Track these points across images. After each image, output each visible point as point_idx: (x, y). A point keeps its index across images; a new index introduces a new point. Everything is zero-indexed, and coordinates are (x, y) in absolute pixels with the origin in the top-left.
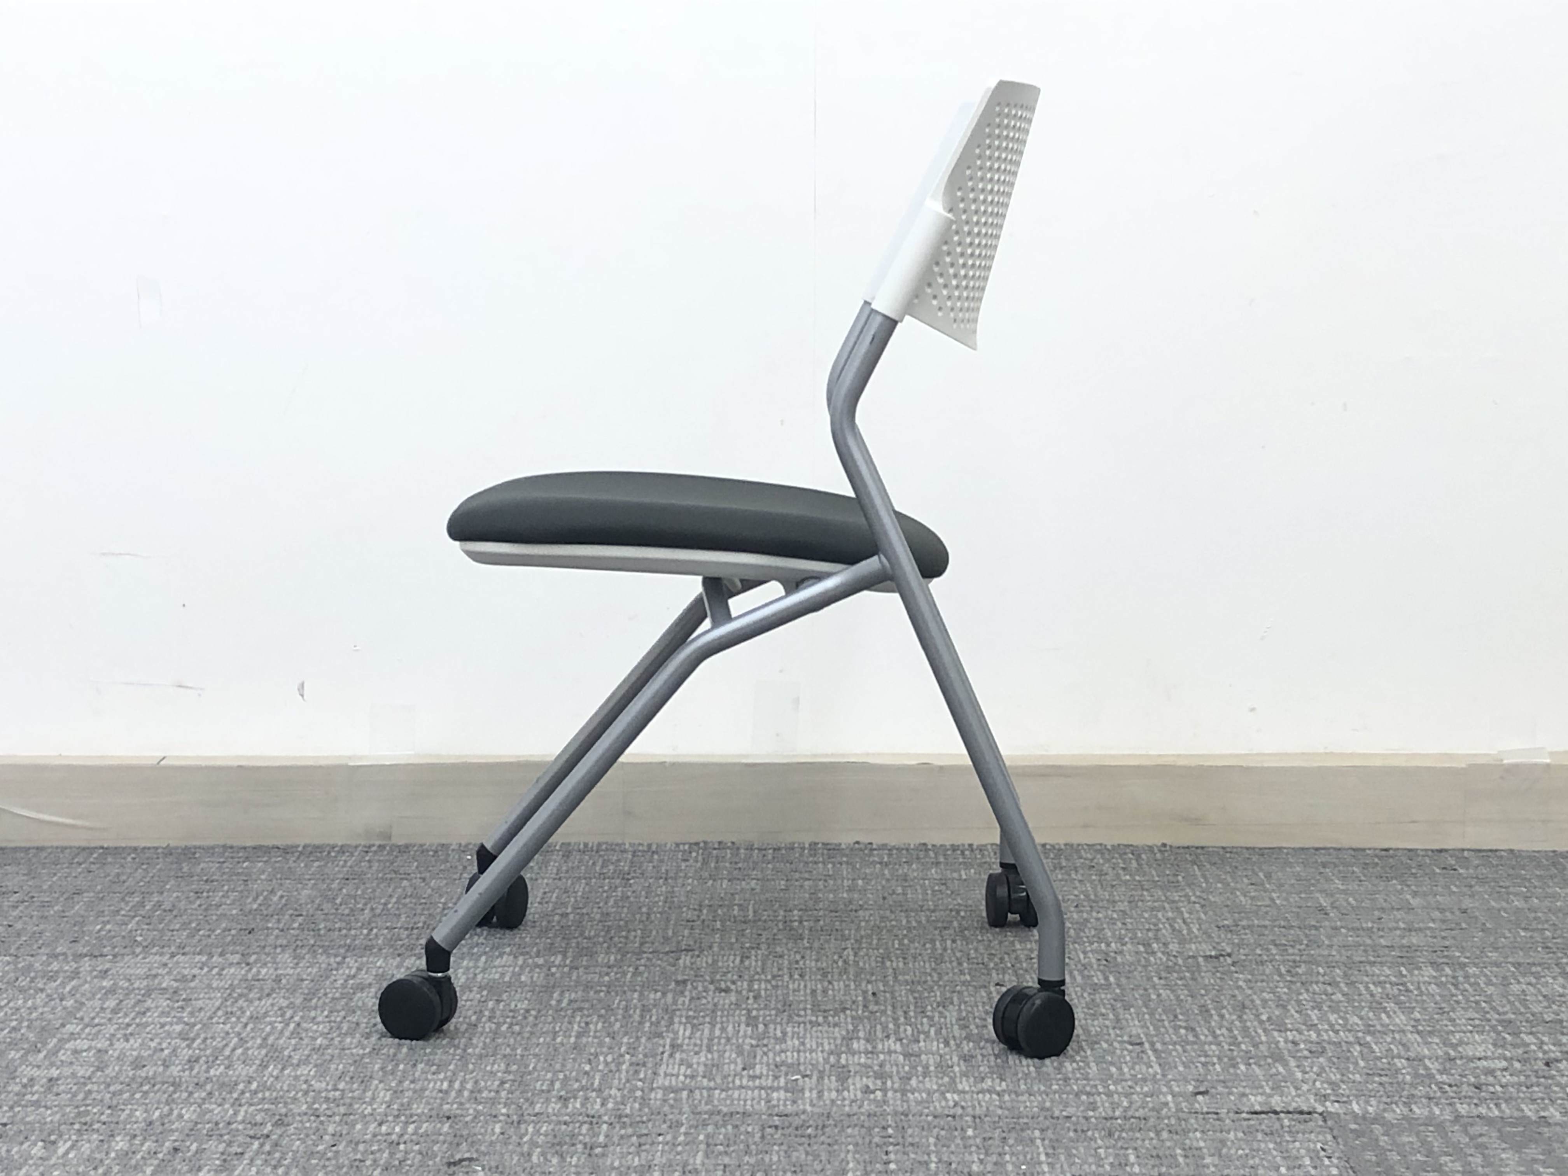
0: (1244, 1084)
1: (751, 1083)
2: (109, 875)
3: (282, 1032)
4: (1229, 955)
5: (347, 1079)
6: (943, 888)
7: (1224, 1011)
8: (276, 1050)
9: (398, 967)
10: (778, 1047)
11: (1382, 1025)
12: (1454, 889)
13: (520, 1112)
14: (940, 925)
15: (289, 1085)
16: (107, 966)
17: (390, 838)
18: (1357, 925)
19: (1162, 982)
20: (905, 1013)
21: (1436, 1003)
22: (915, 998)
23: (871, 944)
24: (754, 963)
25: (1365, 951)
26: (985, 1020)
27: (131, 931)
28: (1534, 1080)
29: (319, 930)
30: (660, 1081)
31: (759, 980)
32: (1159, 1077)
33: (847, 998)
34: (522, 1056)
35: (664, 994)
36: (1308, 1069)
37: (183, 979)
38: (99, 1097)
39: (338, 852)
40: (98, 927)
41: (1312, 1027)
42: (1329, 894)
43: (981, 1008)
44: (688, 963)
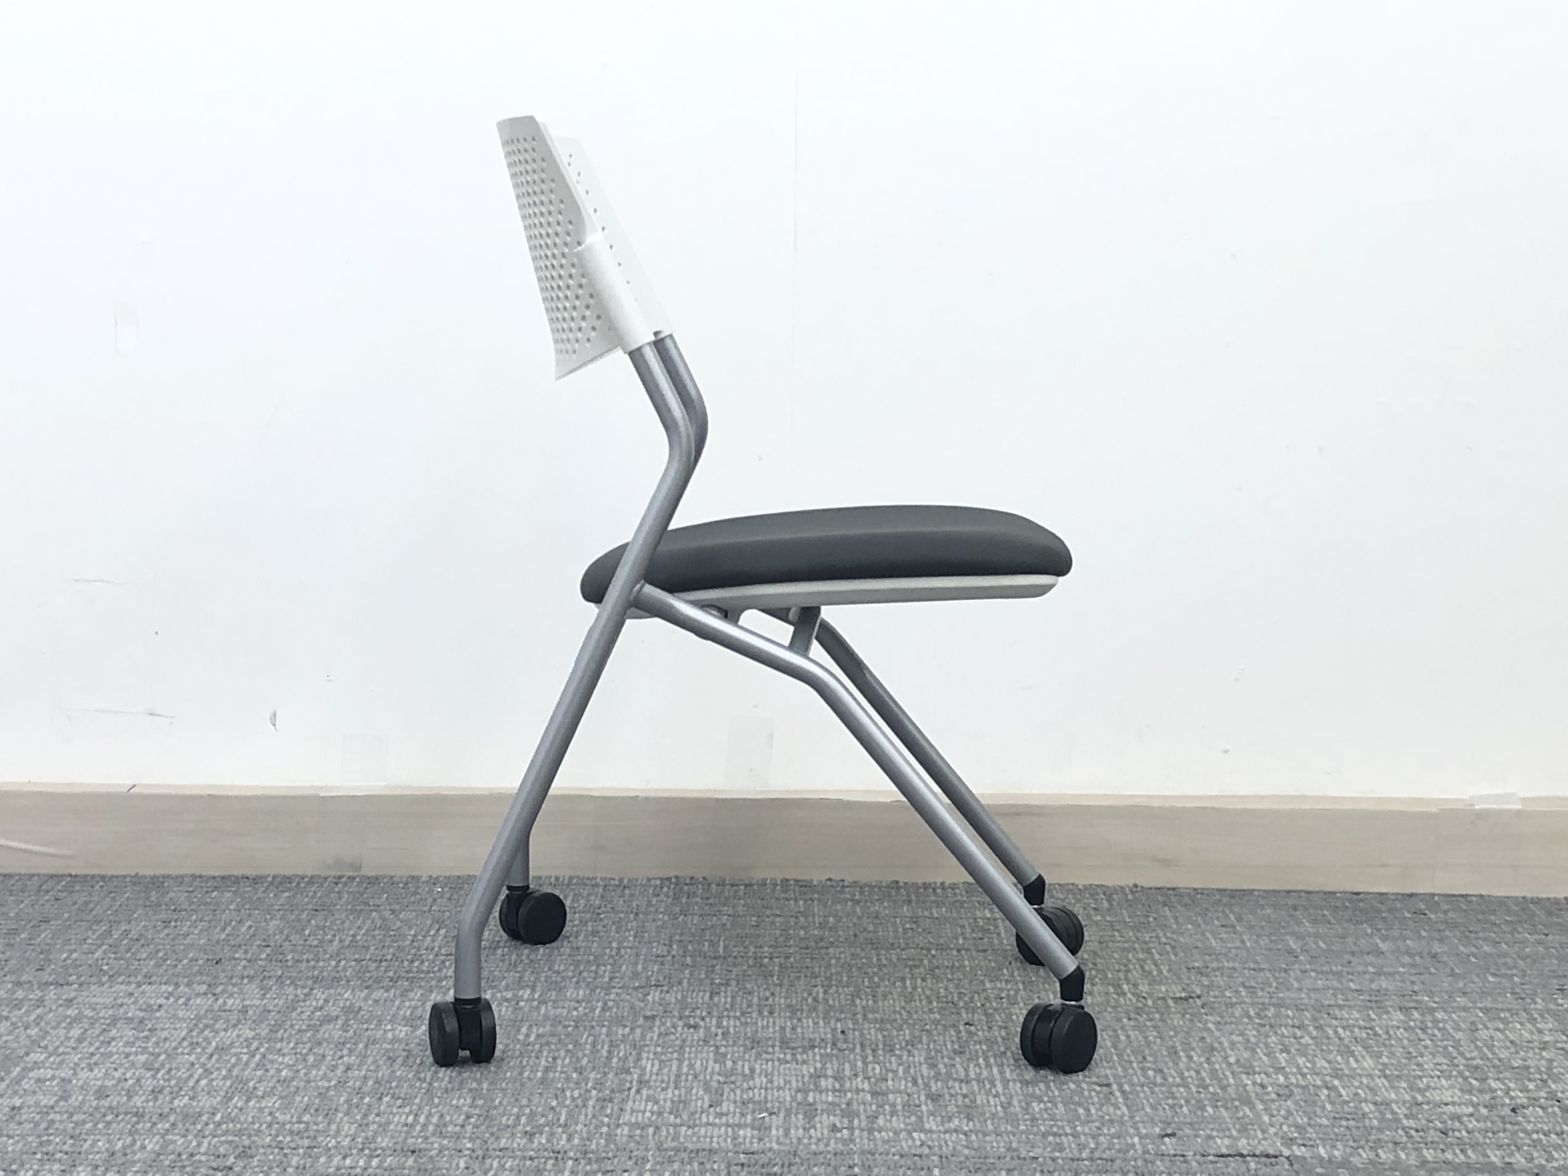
0: (1211, 1126)
1: (717, 1121)
2: (75, 903)
3: (247, 1064)
4: (1199, 997)
5: (312, 1111)
6: (914, 926)
7: (1192, 1053)
8: (241, 1082)
9: (366, 999)
10: (745, 1085)
11: (1350, 1069)
12: (1424, 934)
13: (485, 1147)
14: (910, 963)
15: (253, 1117)
16: (73, 994)
17: (360, 868)
18: (1325, 968)
19: (1132, 1023)
20: (874, 1051)
21: (1404, 1048)
22: (884, 1036)
23: (841, 981)
24: (723, 1000)
25: (1334, 995)
26: (954, 1059)
27: (97, 960)
28: (1501, 1125)
29: (287, 961)
30: (626, 1117)
32: (1126, 1118)
33: (817, 1035)
34: (489, 1090)
35: (632, 1030)
36: (1275, 1113)
37: (149, 1008)
38: (61, 1127)
39: (308, 883)
40: (65, 955)
41: (1280, 1070)
42: (1299, 937)
43: (949, 1047)
44: (657, 998)
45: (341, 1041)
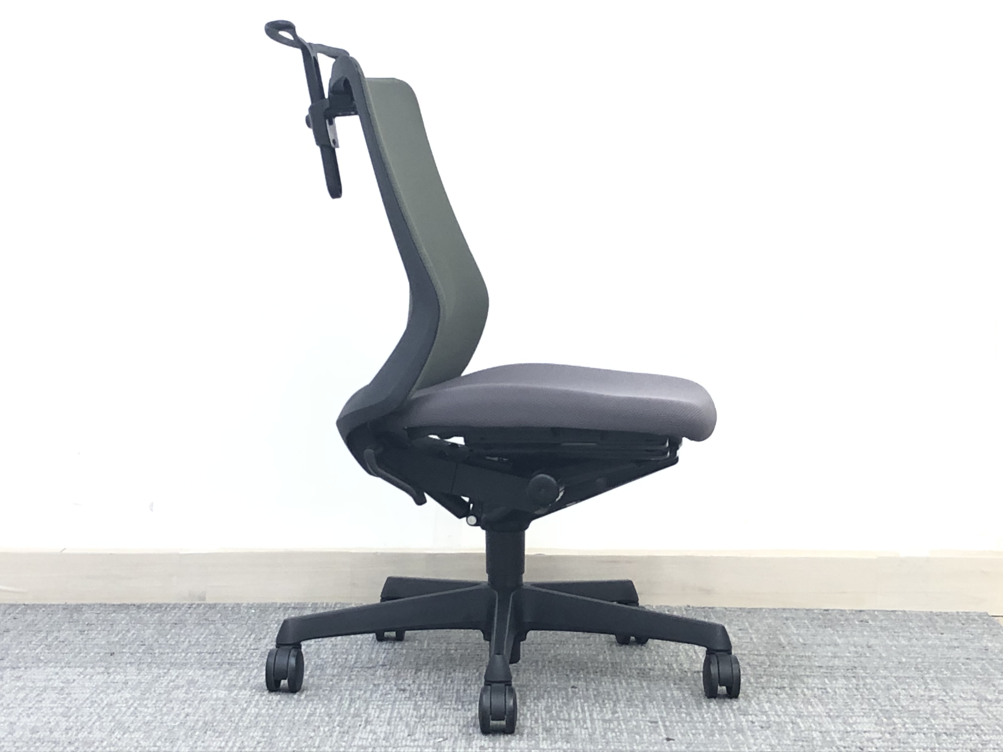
0: (717, 745)
1: (412, 744)
2: (27, 620)
3: (125, 713)
5: (163, 740)
8: (121, 723)
9: (202, 675)
10: (431, 723)
11: (808, 712)
12: (865, 633)
14: (543, 652)
15: (127, 743)
16: (21, 673)
17: (204, 599)
18: (801, 654)
19: (676, 686)
21: (844, 700)
24: (423, 674)
26: (563, 707)
27: (37, 653)
28: (897, 744)
29: (155, 653)
30: (356, 743)
31: (425, 684)
34: (273, 727)
35: (365, 692)
36: (758, 737)
37: (68, 681)
39: (172, 608)
40: (17, 651)
41: (765, 713)
42: (787, 636)
43: (561, 701)
44: (382, 674)
45: (184, 699)
